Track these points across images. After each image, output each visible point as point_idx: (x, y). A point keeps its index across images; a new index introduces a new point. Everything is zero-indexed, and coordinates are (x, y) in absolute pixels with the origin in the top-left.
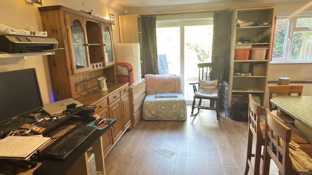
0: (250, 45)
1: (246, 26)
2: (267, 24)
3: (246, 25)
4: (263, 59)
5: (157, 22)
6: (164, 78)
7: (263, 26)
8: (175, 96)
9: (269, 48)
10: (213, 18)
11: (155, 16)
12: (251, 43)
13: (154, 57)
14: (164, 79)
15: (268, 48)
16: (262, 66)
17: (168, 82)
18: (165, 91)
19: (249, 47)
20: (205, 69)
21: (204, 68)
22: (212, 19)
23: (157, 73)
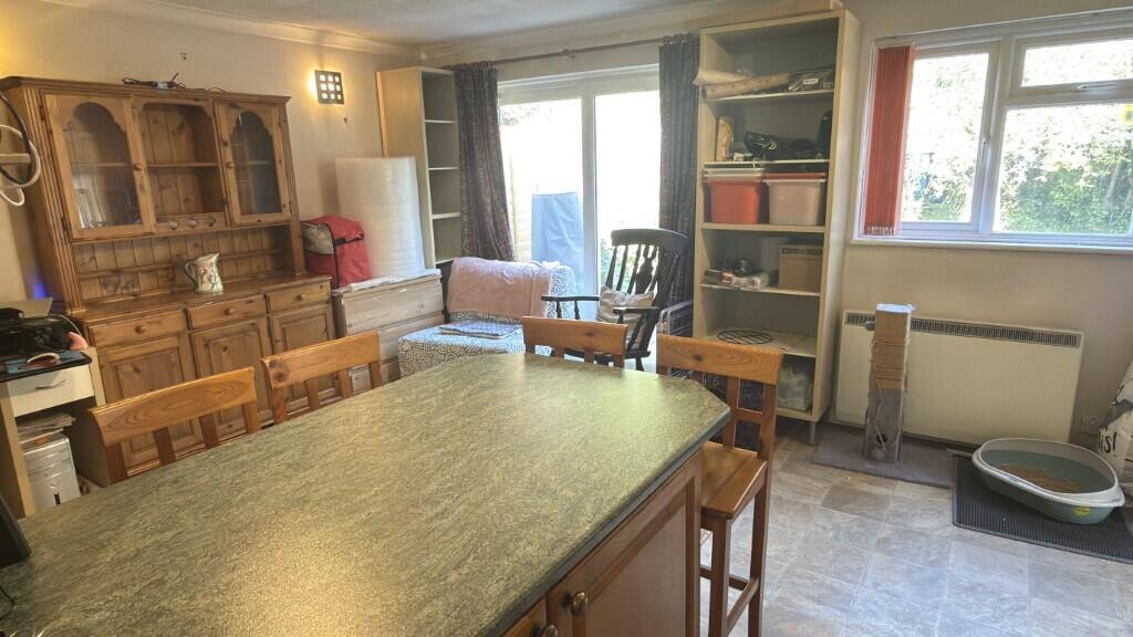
0: (757, 166)
1: (743, 94)
2: (816, 81)
3: (742, 88)
4: (808, 225)
5: (502, 86)
6: (502, 274)
7: (799, 90)
8: (495, 332)
9: (826, 177)
10: (658, 65)
11: (494, 67)
12: (761, 158)
13: (493, 202)
14: (500, 276)
15: (823, 178)
16: (809, 252)
17: (509, 286)
18: (498, 316)
19: (756, 173)
20: (633, 248)
21: (630, 247)
22: (655, 67)
23: (505, 255)
